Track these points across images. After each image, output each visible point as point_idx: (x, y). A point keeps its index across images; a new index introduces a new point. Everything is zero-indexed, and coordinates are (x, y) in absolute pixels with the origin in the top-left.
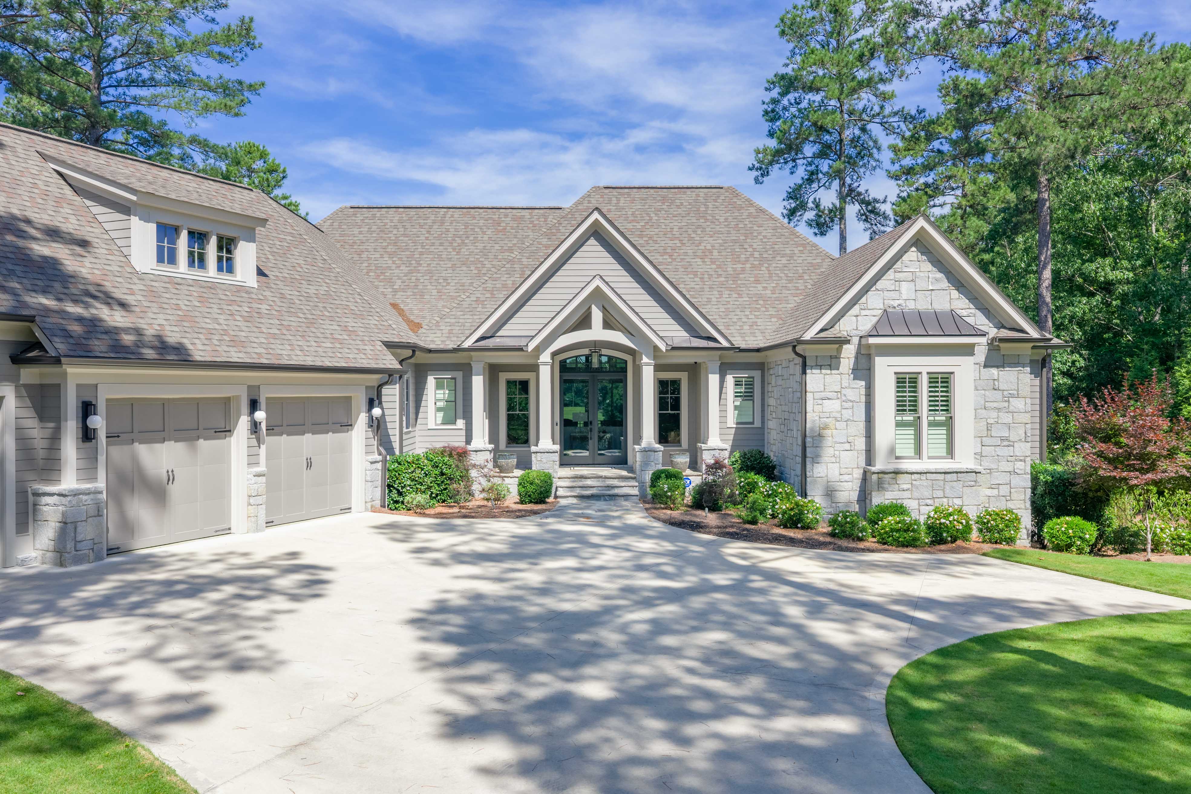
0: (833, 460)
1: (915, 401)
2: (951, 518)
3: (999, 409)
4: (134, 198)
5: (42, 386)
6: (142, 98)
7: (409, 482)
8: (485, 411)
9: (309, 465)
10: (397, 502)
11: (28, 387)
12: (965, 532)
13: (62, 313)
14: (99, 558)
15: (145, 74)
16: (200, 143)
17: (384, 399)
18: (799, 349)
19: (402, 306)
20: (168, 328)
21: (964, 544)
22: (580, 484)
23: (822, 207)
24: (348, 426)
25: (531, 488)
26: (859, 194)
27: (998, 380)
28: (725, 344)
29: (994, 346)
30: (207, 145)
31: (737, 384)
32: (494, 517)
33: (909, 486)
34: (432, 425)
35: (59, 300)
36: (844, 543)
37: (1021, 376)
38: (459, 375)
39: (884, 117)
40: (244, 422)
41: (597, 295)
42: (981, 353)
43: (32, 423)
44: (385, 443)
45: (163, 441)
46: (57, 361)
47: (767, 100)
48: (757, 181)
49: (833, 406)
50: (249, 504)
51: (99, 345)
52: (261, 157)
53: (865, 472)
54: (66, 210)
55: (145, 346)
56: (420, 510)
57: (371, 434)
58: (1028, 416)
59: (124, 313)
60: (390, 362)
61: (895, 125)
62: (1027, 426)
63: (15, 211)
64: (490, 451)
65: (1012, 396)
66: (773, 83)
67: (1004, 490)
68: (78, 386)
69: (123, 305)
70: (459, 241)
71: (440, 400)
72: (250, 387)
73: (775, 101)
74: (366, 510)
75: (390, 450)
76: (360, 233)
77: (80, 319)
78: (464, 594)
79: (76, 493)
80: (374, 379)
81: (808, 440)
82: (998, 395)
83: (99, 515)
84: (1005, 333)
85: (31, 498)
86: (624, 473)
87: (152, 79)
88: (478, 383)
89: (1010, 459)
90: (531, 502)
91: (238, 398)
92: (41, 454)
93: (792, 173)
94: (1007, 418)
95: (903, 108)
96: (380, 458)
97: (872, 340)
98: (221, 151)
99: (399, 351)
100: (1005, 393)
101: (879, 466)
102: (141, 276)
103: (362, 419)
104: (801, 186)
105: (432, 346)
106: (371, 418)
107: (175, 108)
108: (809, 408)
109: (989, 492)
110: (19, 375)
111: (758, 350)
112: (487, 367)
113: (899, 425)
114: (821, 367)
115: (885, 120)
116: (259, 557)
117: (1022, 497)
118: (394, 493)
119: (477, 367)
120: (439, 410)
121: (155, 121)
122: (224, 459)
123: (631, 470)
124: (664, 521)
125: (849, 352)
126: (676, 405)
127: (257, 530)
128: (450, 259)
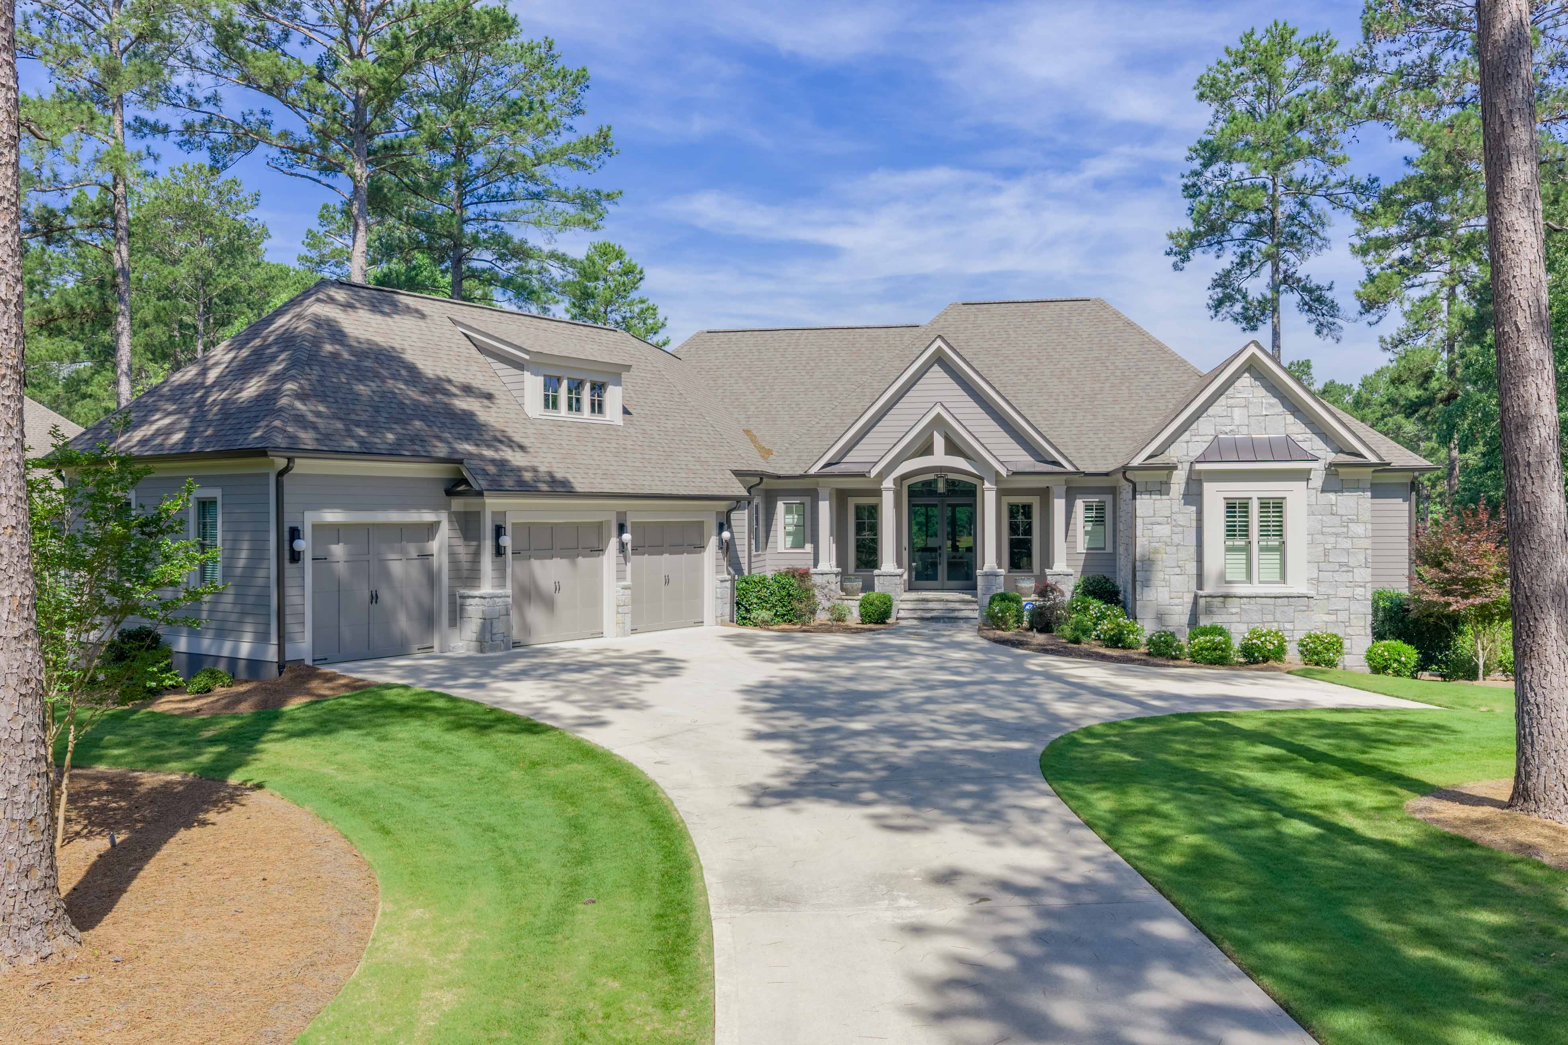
0: (1163, 584)
1: (1247, 526)
2: (1263, 639)
3: (1337, 535)
4: (527, 357)
5: (466, 513)
6: (502, 215)
7: (755, 600)
8: (831, 535)
9: (667, 582)
10: (744, 618)
11: (457, 514)
12: (1278, 653)
13: (481, 457)
14: (507, 648)
15: (504, 188)
16: (558, 259)
17: (733, 523)
18: (1129, 475)
19: (755, 432)
20: (555, 465)
21: (1275, 664)
22: (922, 607)
23: (1250, 298)
24: (700, 547)
25: (871, 609)
26: (1299, 280)
27: (1336, 505)
28: (1070, 468)
29: (1332, 469)
30: (565, 260)
31: (1088, 508)
32: (832, 632)
33: (1238, 610)
34: (781, 549)
35: (477, 445)
36: (1158, 661)
37: (1361, 501)
38: (807, 500)
39: (1328, 188)
40: (613, 543)
41: (938, 422)
42: (1318, 479)
43: (458, 542)
44: (734, 564)
45: (552, 557)
46: (480, 494)
47: (1187, 173)
48: (1176, 267)
49: (1164, 531)
50: (618, 613)
51: (509, 482)
52: (617, 258)
53: (1196, 597)
54: (474, 368)
55: (539, 481)
56: (765, 624)
57: (721, 556)
58: (1369, 541)
59: (522, 454)
60: (738, 489)
61: (1343, 197)
62: (1368, 551)
63: (441, 374)
64: (837, 575)
65: (1352, 521)
66: (1196, 151)
67: (1343, 616)
68: (493, 513)
69: (522, 448)
70: (812, 364)
71: (789, 525)
72: (618, 513)
73: (1197, 174)
74: (717, 624)
75: (739, 570)
76: (717, 358)
77: (493, 461)
78: (784, 678)
79: (492, 597)
80: (723, 505)
81: (1138, 564)
82: (1336, 520)
83: (508, 614)
84: (1343, 458)
85: (458, 600)
86: (968, 597)
87: (511, 193)
88: (824, 508)
89: (1349, 584)
90: (870, 622)
91: (608, 522)
92: (466, 566)
93: (1218, 257)
94: (1346, 544)
95: (1352, 177)
96: (729, 577)
97: (1198, 467)
98: (579, 265)
99: (748, 478)
100: (1344, 518)
101: (1208, 590)
102: (532, 421)
103: (713, 541)
104: (1229, 271)
105: (781, 473)
106: (721, 540)
107: (535, 224)
108: (1139, 533)
109: (1326, 618)
110: (450, 505)
111: (1107, 474)
112: (834, 492)
113: (1229, 549)
114: (1151, 493)
115: (1329, 192)
116: (629, 651)
117: (1363, 623)
118: (743, 612)
119: (823, 492)
120: (788, 534)
121: (516, 240)
122: (596, 574)
123: (975, 596)
124: (990, 640)
125: (1179, 479)
126: (1028, 531)
127: (625, 635)
128: (803, 384)
